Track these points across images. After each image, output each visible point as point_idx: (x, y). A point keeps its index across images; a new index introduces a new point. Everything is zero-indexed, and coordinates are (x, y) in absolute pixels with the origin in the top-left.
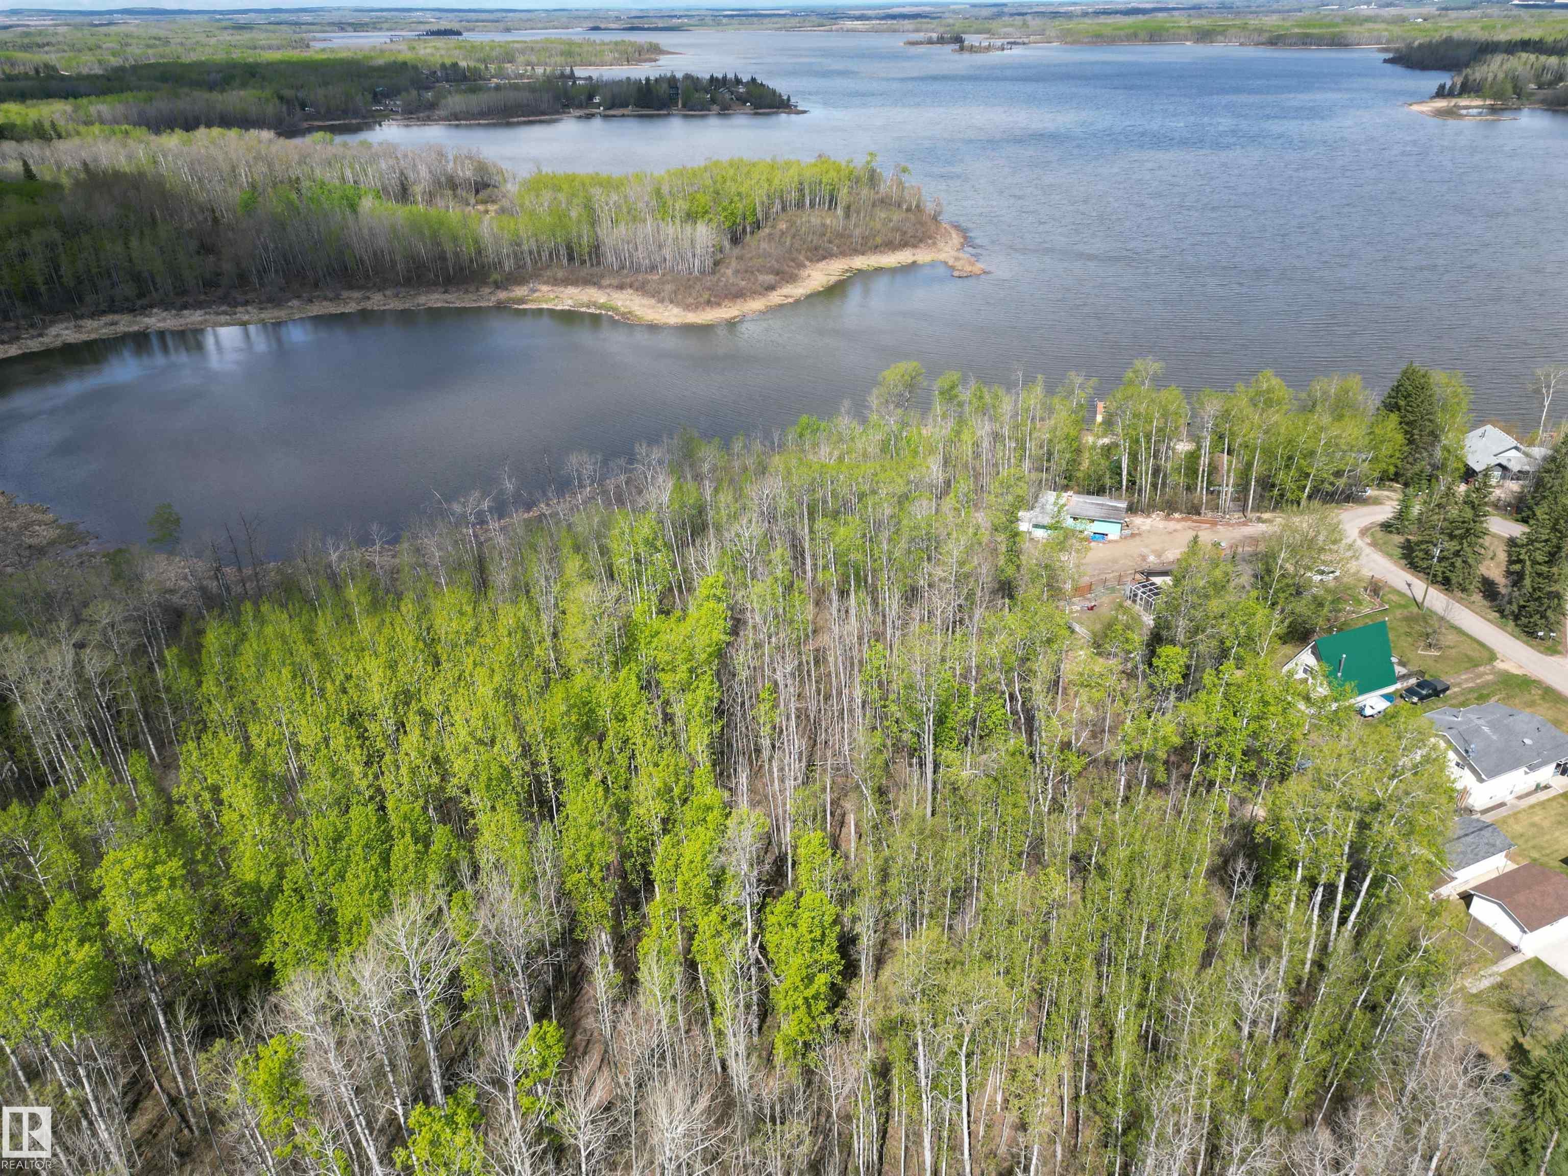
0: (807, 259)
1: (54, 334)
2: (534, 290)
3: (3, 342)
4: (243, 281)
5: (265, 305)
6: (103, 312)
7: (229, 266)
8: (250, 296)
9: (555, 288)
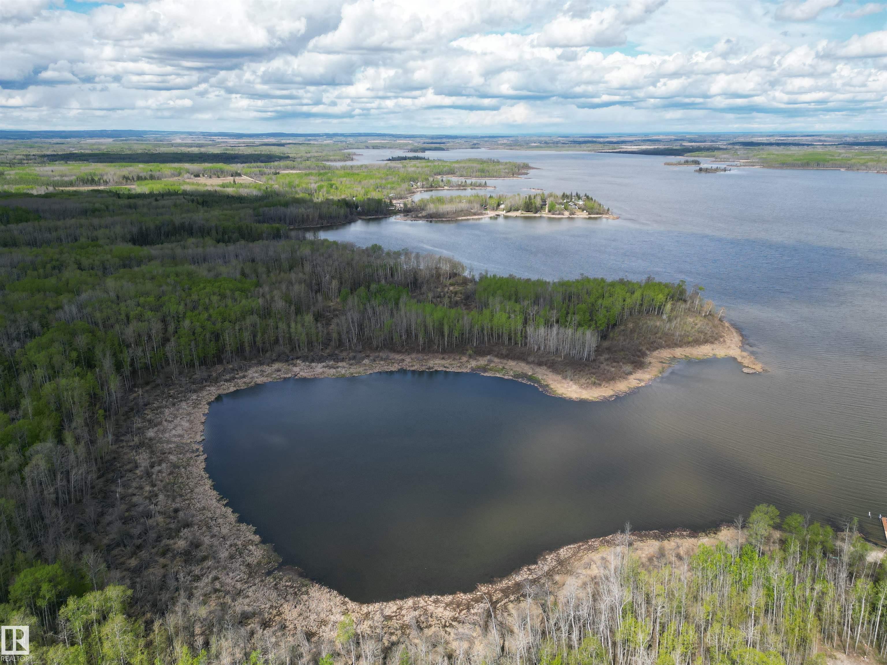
0: (647, 349)
1: (250, 376)
2: (490, 361)
3: (226, 381)
4: (340, 344)
5: (352, 362)
6: (273, 361)
7: (335, 335)
8: (344, 354)
9: (502, 360)
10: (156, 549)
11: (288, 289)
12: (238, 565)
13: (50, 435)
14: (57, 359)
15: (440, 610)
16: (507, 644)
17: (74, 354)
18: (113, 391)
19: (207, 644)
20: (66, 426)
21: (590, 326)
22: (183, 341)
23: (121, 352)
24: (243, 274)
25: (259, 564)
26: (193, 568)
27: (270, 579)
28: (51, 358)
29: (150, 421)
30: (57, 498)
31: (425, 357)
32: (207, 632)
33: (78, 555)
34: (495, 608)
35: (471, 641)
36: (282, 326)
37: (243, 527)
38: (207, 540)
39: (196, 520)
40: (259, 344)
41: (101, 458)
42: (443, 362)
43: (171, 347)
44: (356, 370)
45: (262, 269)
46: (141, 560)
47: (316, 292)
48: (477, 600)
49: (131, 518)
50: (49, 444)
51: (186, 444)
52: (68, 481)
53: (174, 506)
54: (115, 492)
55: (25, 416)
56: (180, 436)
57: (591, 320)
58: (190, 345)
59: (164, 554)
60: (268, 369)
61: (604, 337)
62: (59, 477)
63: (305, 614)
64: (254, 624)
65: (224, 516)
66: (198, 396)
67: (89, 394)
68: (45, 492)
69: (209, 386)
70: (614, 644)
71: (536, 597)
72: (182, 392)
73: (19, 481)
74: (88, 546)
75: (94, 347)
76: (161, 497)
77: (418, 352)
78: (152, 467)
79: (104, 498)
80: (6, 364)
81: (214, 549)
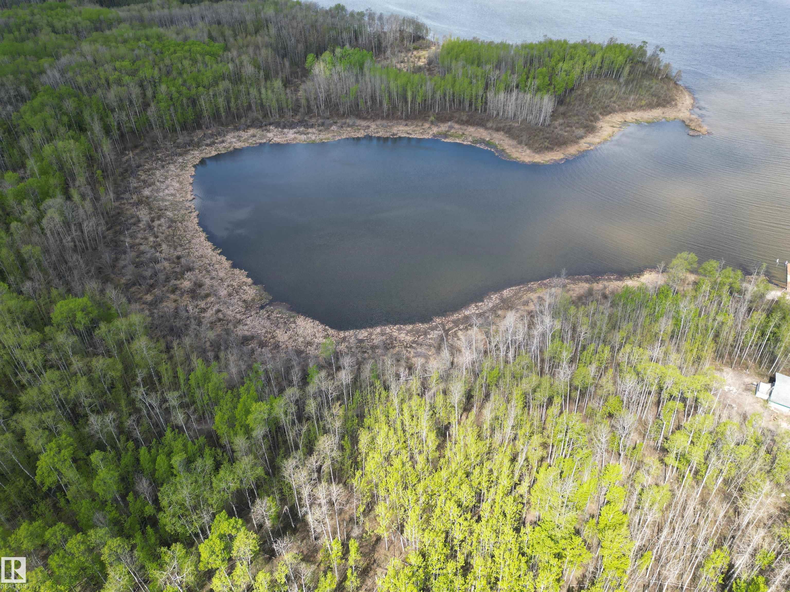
1: (229, 141)
2: (451, 127)
3: (207, 145)
4: (309, 110)
5: (321, 128)
6: (248, 127)
7: (303, 102)
8: (313, 120)
9: (462, 127)
10: (166, 288)
11: (255, 54)
12: (236, 301)
13: (58, 191)
14: (51, 123)
15: (403, 335)
16: (455, 360)
17: (65, 119)
18: (107, 154)
19: (217, 358)
20: (71, 184)
21: (548, 91)
22: (163, 105)
23: (107, 116)
24: (211, 37)
25: (253, 300)
26: (199, 303)
27: (263, 312)
28: (45, 123)
29: (144, 181)
30: (75, 246)
31: (390, 124)
32: (216, 350)
33: (102, 291)
34: (447, 335)
35: (427, 358)
36: (253, 91)
37: (237, 271)
38: (207, 282)
39: (196, 265)
40: (234, 110)
41: (107, 213)
42: (407, 128)
43: (152, 111)
44: (325, 136)
45: (228, 32)
46: (155, 296)
47: (283, 58)
48: (433, 329)
49: (142, 263)
50: (59, 200)
51: (179, 202)
52: (82, 232)
53: (176, 254)
54: (124, 242)
55: (32, 175)
56: (172, 195)
57: (550, 84)
58: (169, 110)
59: (173, 292)
60: (244, 135)
61: (561, 101)
62: (73, 228)
63: (294, 338)
64: (253, 345)
65: (220, 263)
66: (184, 160)
67: (85, 155)
68: (64, 241)
69: (192, 150)
70: (543, 361)
71: (480, 327)
72: (168, 156)
73: (39, 231)
74: (109, 284)
75: (82, 112)
76: (164, 246)
77: (383, 118)
78: (153, 221)
79: (116, 246)
80: (5, 127)
81: (215, 288)
